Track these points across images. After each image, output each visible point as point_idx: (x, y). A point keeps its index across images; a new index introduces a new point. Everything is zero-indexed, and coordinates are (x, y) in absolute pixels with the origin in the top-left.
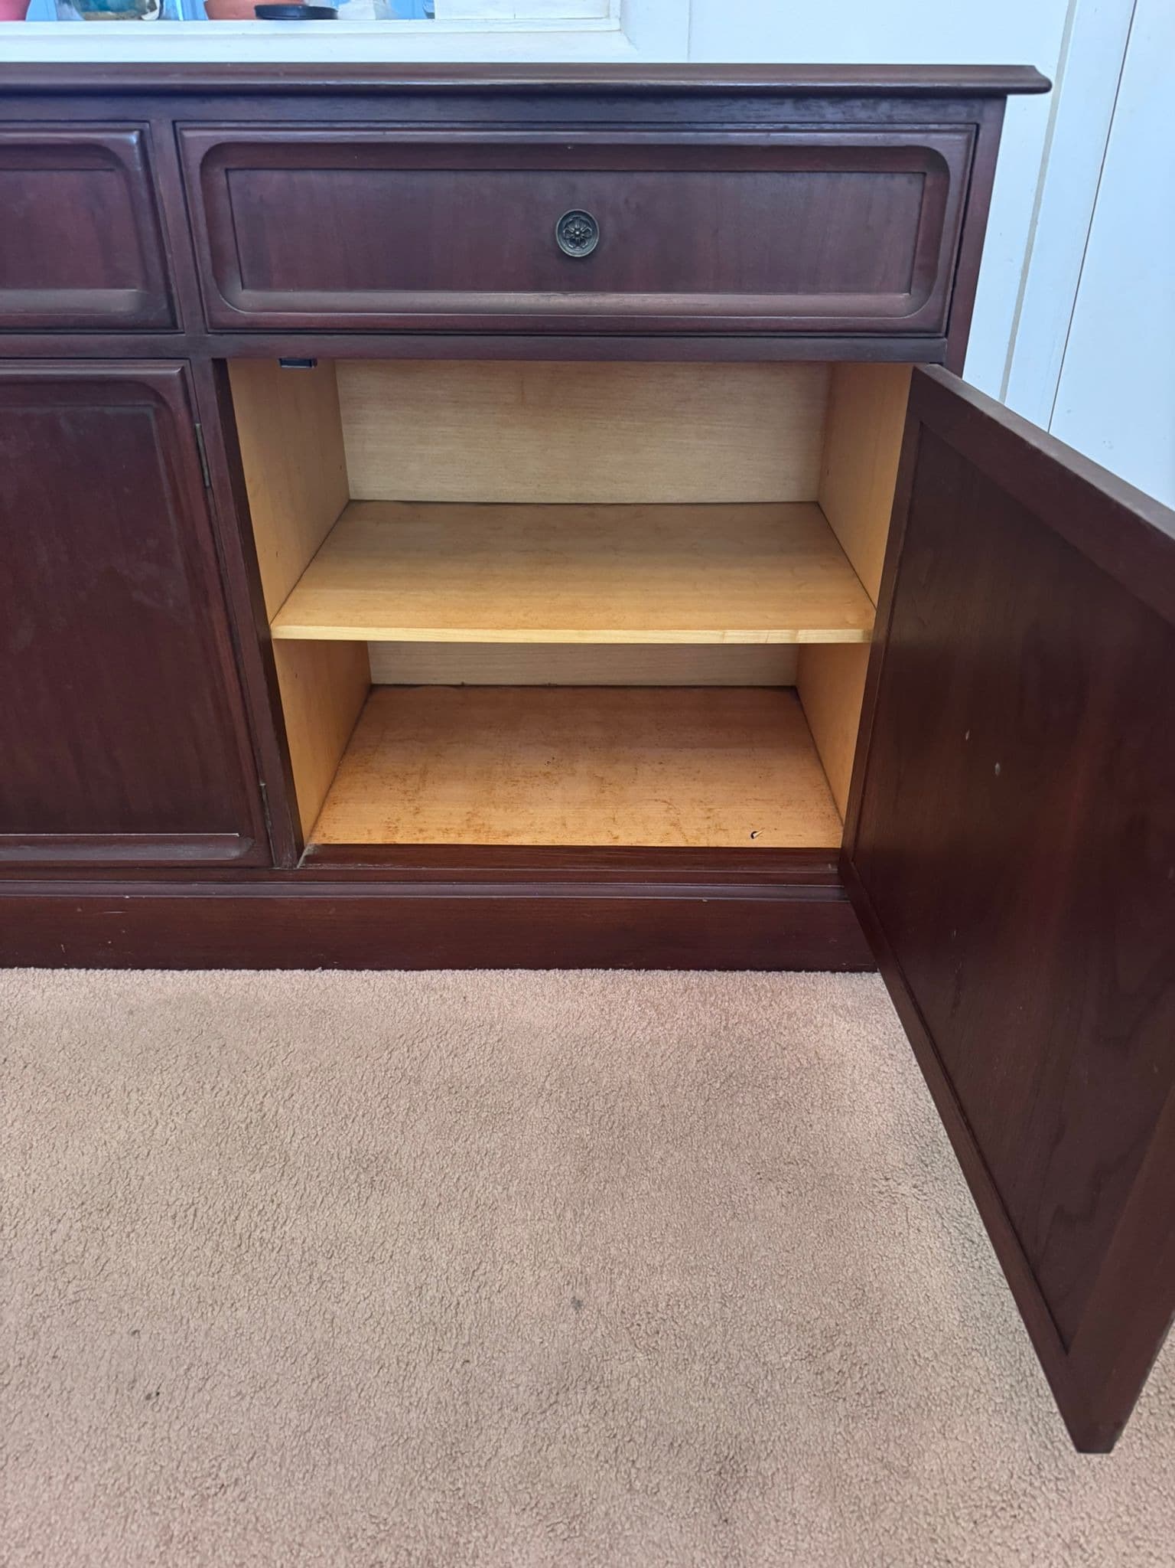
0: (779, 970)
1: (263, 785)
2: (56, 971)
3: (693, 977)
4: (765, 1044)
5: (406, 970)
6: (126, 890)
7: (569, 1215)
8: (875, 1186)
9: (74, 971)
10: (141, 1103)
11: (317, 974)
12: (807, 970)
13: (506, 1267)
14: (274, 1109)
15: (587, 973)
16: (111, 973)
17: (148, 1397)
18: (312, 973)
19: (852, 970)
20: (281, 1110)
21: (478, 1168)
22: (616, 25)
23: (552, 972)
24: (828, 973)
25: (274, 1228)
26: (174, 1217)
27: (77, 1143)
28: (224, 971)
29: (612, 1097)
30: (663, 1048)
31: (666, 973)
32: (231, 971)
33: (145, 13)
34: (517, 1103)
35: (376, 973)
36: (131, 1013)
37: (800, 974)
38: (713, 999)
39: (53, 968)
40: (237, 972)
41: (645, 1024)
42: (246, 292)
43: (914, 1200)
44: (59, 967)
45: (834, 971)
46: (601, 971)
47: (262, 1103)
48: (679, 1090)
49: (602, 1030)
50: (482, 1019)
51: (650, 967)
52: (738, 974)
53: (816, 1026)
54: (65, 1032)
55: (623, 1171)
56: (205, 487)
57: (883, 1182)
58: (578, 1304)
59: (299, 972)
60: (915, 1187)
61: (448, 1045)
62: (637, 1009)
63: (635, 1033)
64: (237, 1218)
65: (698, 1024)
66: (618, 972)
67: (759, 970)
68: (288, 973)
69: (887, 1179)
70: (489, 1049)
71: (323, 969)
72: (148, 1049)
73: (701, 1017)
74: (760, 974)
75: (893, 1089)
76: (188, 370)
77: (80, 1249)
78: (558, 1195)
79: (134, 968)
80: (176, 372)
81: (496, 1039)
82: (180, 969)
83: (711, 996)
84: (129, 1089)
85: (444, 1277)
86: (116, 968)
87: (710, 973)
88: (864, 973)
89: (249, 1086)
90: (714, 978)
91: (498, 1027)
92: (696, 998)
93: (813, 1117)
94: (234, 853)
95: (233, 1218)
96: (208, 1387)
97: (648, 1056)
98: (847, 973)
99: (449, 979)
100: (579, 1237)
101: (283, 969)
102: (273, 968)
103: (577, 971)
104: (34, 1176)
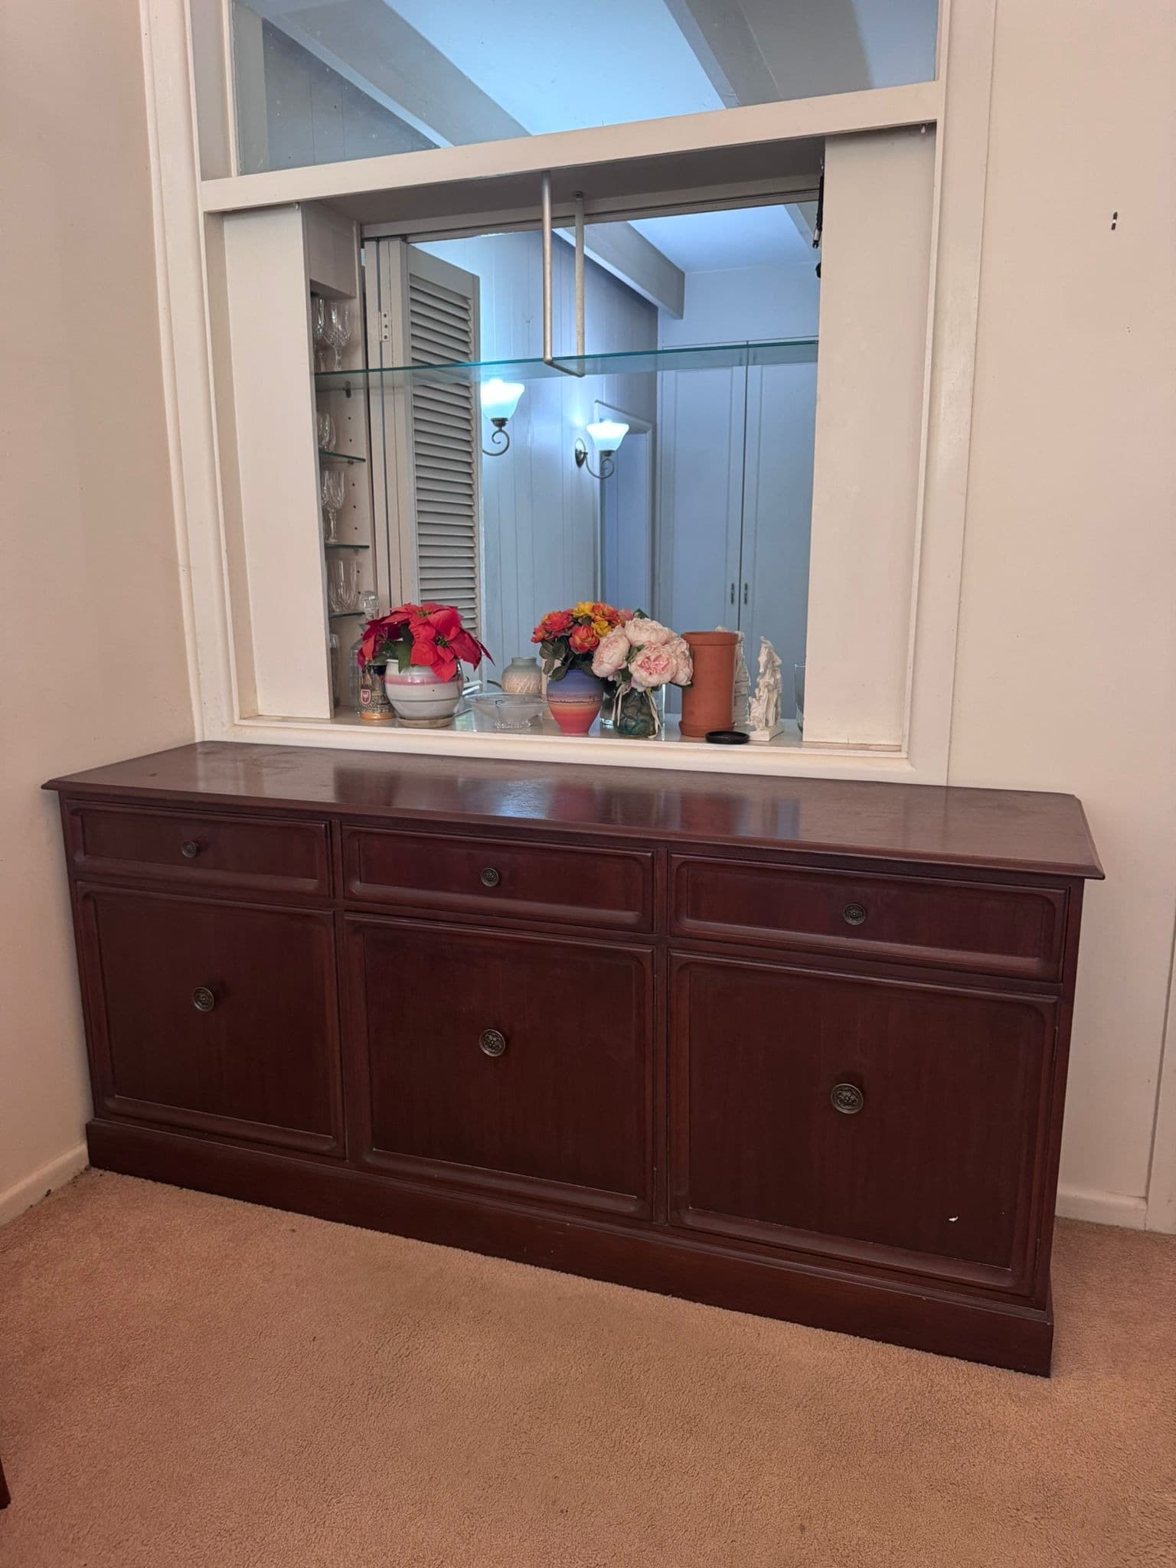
0: (978, 1362)
1: (655, 1169)
2: (518, 1264)
3: (915, 1354)
4: (955, 1408)
5: (724, 1308)
6: (569, 1220)
7: (806, 1479)
8: (1008, 1512)
9: (528, 1266)
10: (564, 1354)
11: (668, 1299)
12: (998, 1366)
13: (763, 1497)
14: (638, 1374)
15: (843, 1336)
16: (549, 1271)
17: (562, 1511)
18: (666, 1297)
19: (1031, 1373)
20: (642, 1377)
21: (755, 1438)
22: (904, 755)
23: (818, 1330)
24: (1012, 1371)
25: (634, 1442)
26: (579, 1422)
27: (527, 1368)
28: (613, 1284)
29: (845, 1417)
30: (884, 1395)
31: (896, 1347)
32: (617, 1286)
33: (650, 735)
34: (783, 1408)
35: (705, 1307)
36: (559, 1299)
37: (992, 1368)
38: (925, 1370)
39: (516, 1262)
40: (622, 1287)
41: (874, 1377)
42: (689, 920)
43: (1033, 1526)
44: (520, 1262)
45: (1017, 1371)
46: (852, 1336)
47: (631, 1370)
48: (890, 1423)
49: (845, 1375)
50: (768, 1350)
51: (886, 1341)
52: (947, 1359)
53: (993, 1404)
54: (522, 1302)
55: (844, 1463)
56: (654, 1005)
57: (1015, 1511)
58: (803, 1528)
59: (657, 1295)
60: (1036, 1519)
61: (744, 1362)
62: (872, 1366)
63: (867, 1382)
64: (613, 1431)
65: (912, 1386)
66: (863, 1340)
67: (962, 1359)
68: (651, 1294)
69: (1018, 1510)
70: (770, 1370)
71: (673, 1296)
72: (568, 1323)
73: (915, 1381)
74: (962, 1361)
75: (1038, 1456)
76: (655, 951)
77: (529, 1426)
78: (801, 1466)
79: (562, 1271)
80: (650, 951)
81: (776, 1365)
82: (589, 1278)
83: (924, 1369)
84: (557, 1344)
85: (727, 1493)
86: (553, 1269)
87: (927, 1354)
88: (1039, 1376)
89: (625, 1358)
90: (929, 1358)
91: (778, 1358)
92: (914, 1368)
93: (977, 1460)
94: (632, 1208)
95: (611, 1430)
96: (593, 1515)
97: (873, 1398)
98: (1027, 1374)
99: (751, 1320)
100: (810, 1492)
101: (648, 1291)
102: (643, 1289)
103: (835, 1333)
104: (505, 1381)
